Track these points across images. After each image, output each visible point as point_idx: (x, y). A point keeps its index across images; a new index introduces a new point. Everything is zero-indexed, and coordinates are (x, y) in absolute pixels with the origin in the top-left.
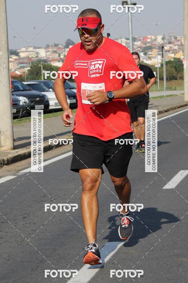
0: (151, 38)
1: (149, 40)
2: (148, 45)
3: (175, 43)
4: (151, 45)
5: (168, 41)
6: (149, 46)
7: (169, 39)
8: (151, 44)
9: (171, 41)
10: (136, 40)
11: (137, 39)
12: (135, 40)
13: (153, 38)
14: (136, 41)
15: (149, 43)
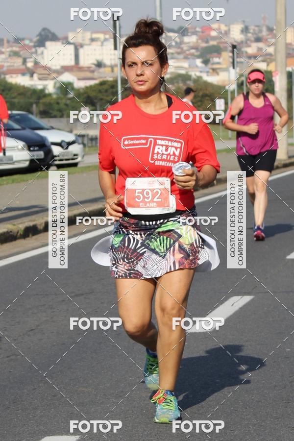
0: (219, 29)
1: (214, 34)
2: (213, 43)
3: (269, 40)
4: (218, 43)
5: (255, 36)
6: (213, 46)
7: (257, 32)
8: (218, 41)
9: (260, 35)
10: (188, 32)
11: (190, 31)
12: (186, 33)
13: (223, 28)
14: (187, 35)
15: (214, 38)
